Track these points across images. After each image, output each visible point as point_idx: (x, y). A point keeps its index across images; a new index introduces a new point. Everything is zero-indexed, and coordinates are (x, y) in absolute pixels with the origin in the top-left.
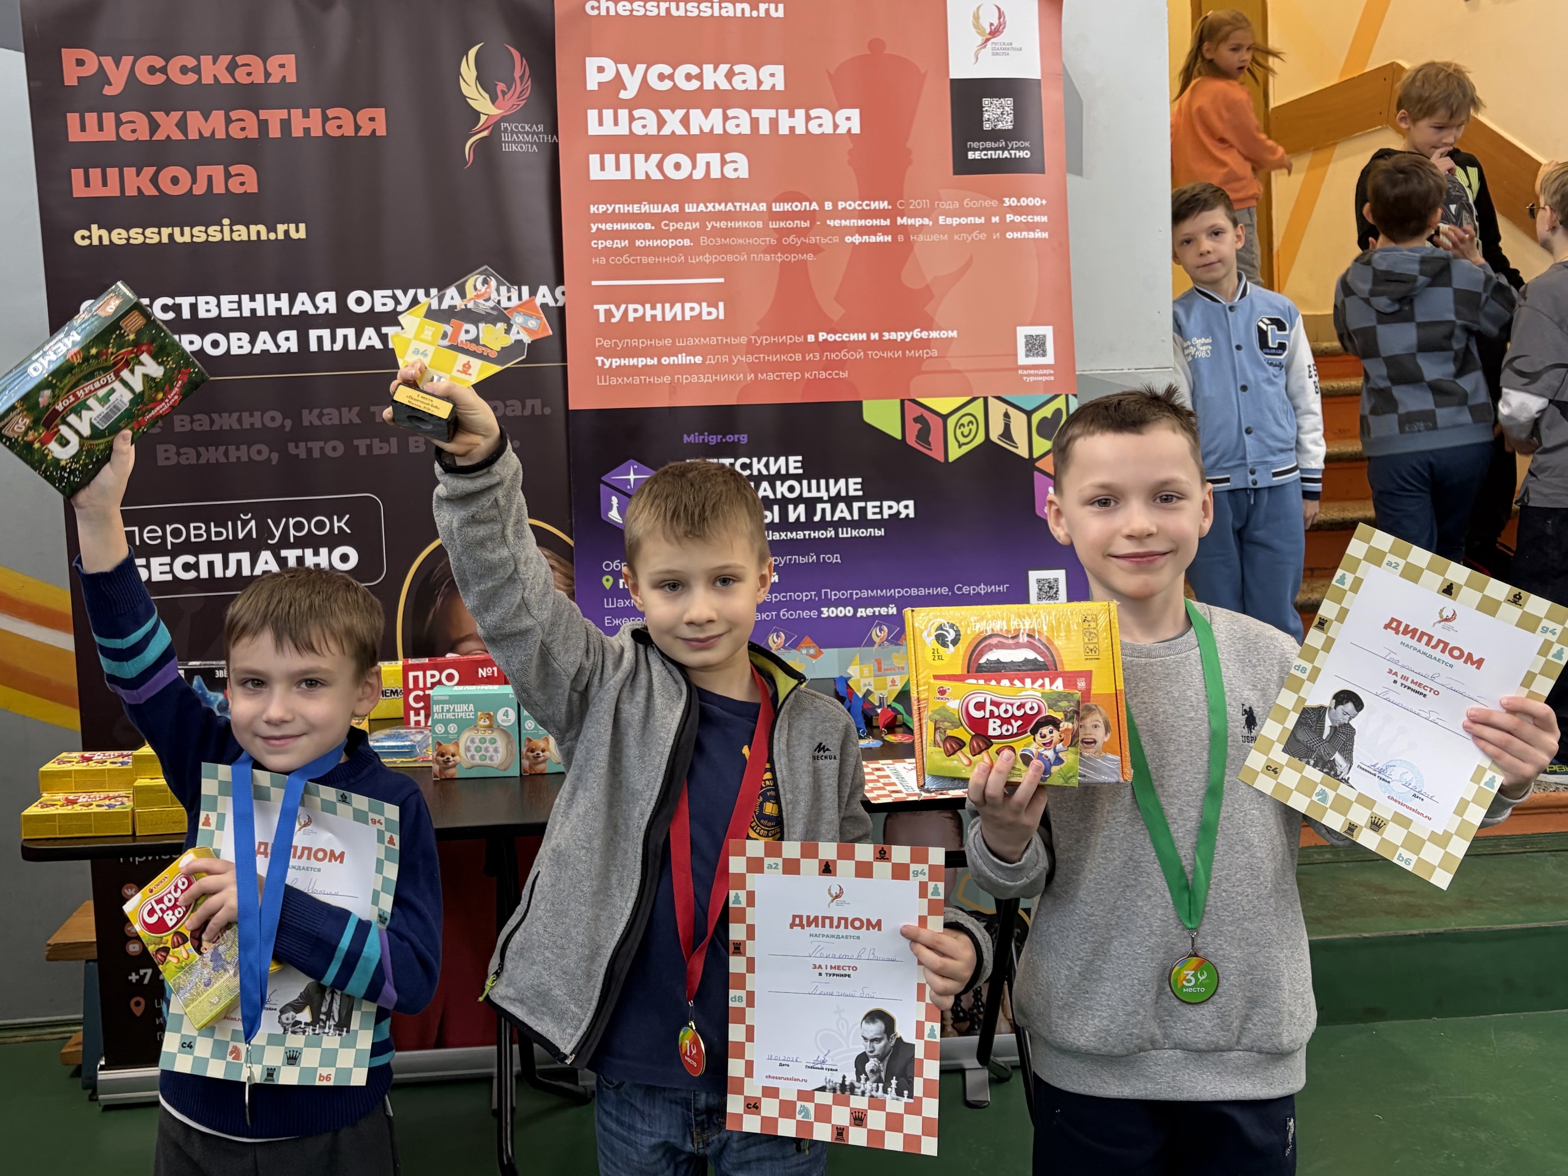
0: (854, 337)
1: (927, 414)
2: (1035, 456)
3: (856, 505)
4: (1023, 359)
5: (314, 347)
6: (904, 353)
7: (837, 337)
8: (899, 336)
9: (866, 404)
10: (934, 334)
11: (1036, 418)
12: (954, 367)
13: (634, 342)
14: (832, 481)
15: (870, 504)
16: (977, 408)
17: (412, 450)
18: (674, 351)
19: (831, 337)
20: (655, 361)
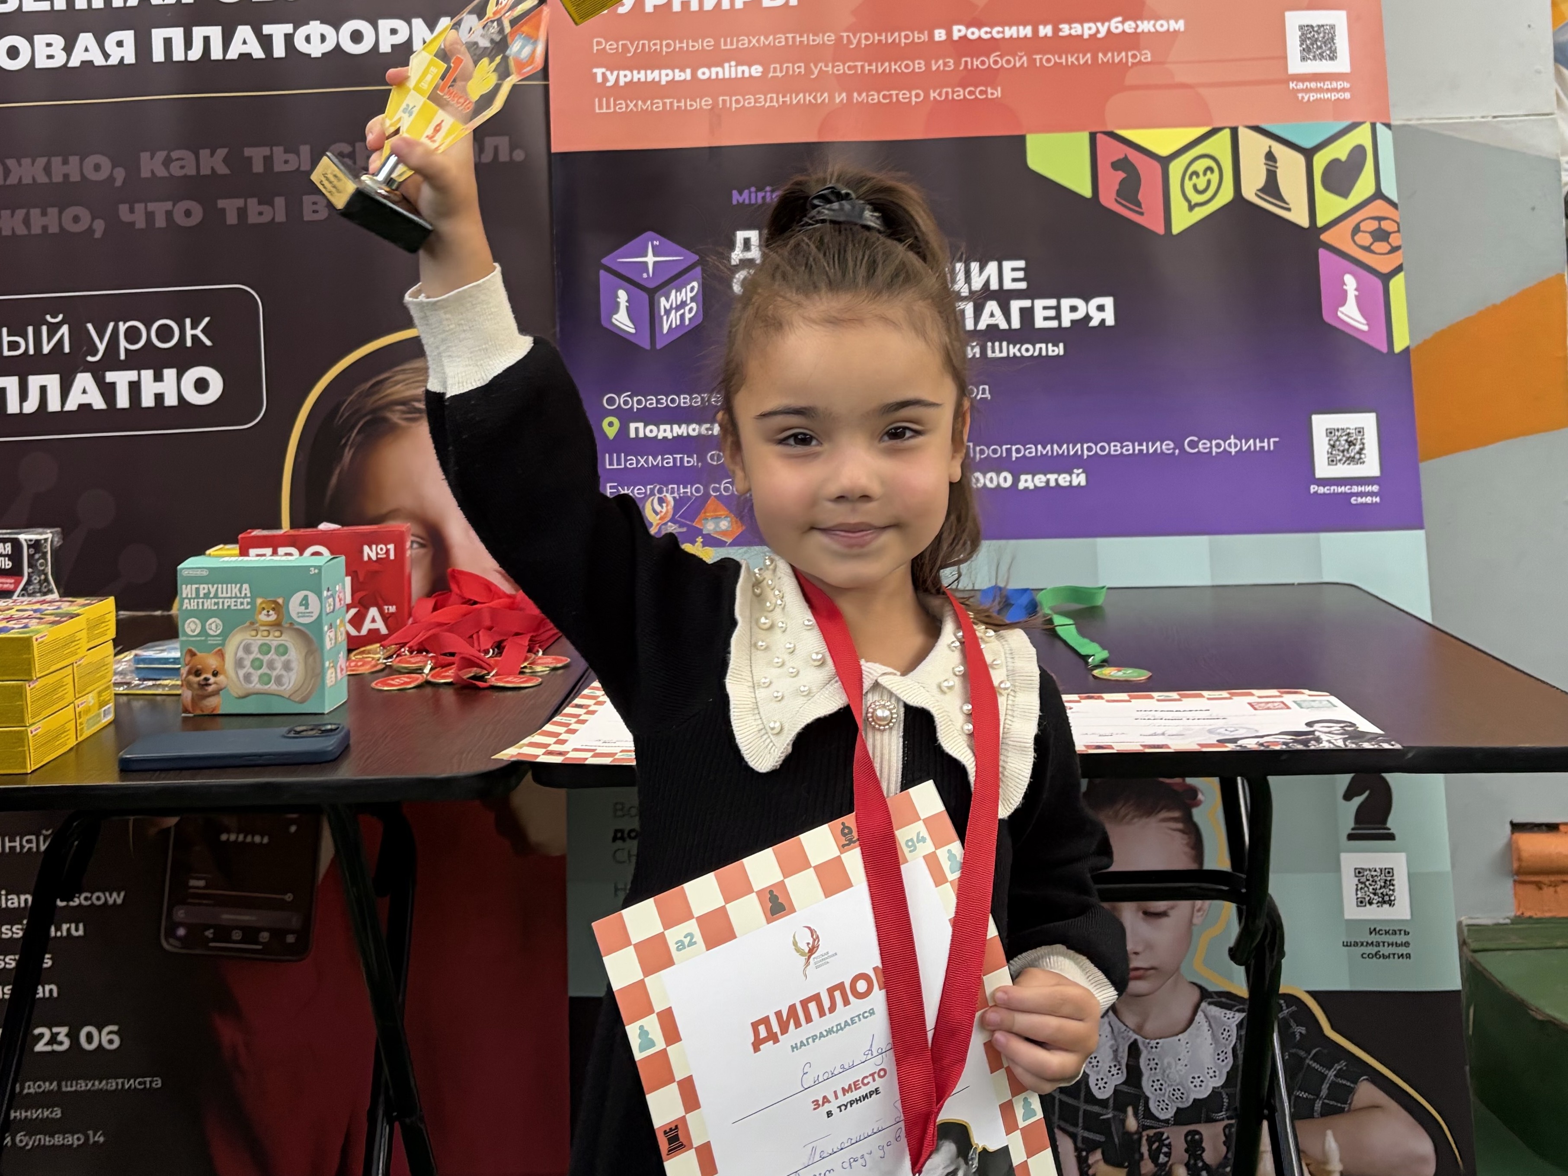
0: (1010, 32)
1: (1134, 157)
2: (1321, 222)
3: (1016, 306)
4: (1296, 65)
5: (158, 55)
6: (1095, 58)
7: (983, 33)
8: (1087, 29)
9: (1032, 141)
10: (1145, 26)
11: (1321, 161)
12: (1180, 78)
13: (654, 45)
14: (975, 266)
15: (1039, 304)
16: (1220, 145)
17: (308, 216)
18: (717, 59)
19: (973, 33)
20: (687, 75)
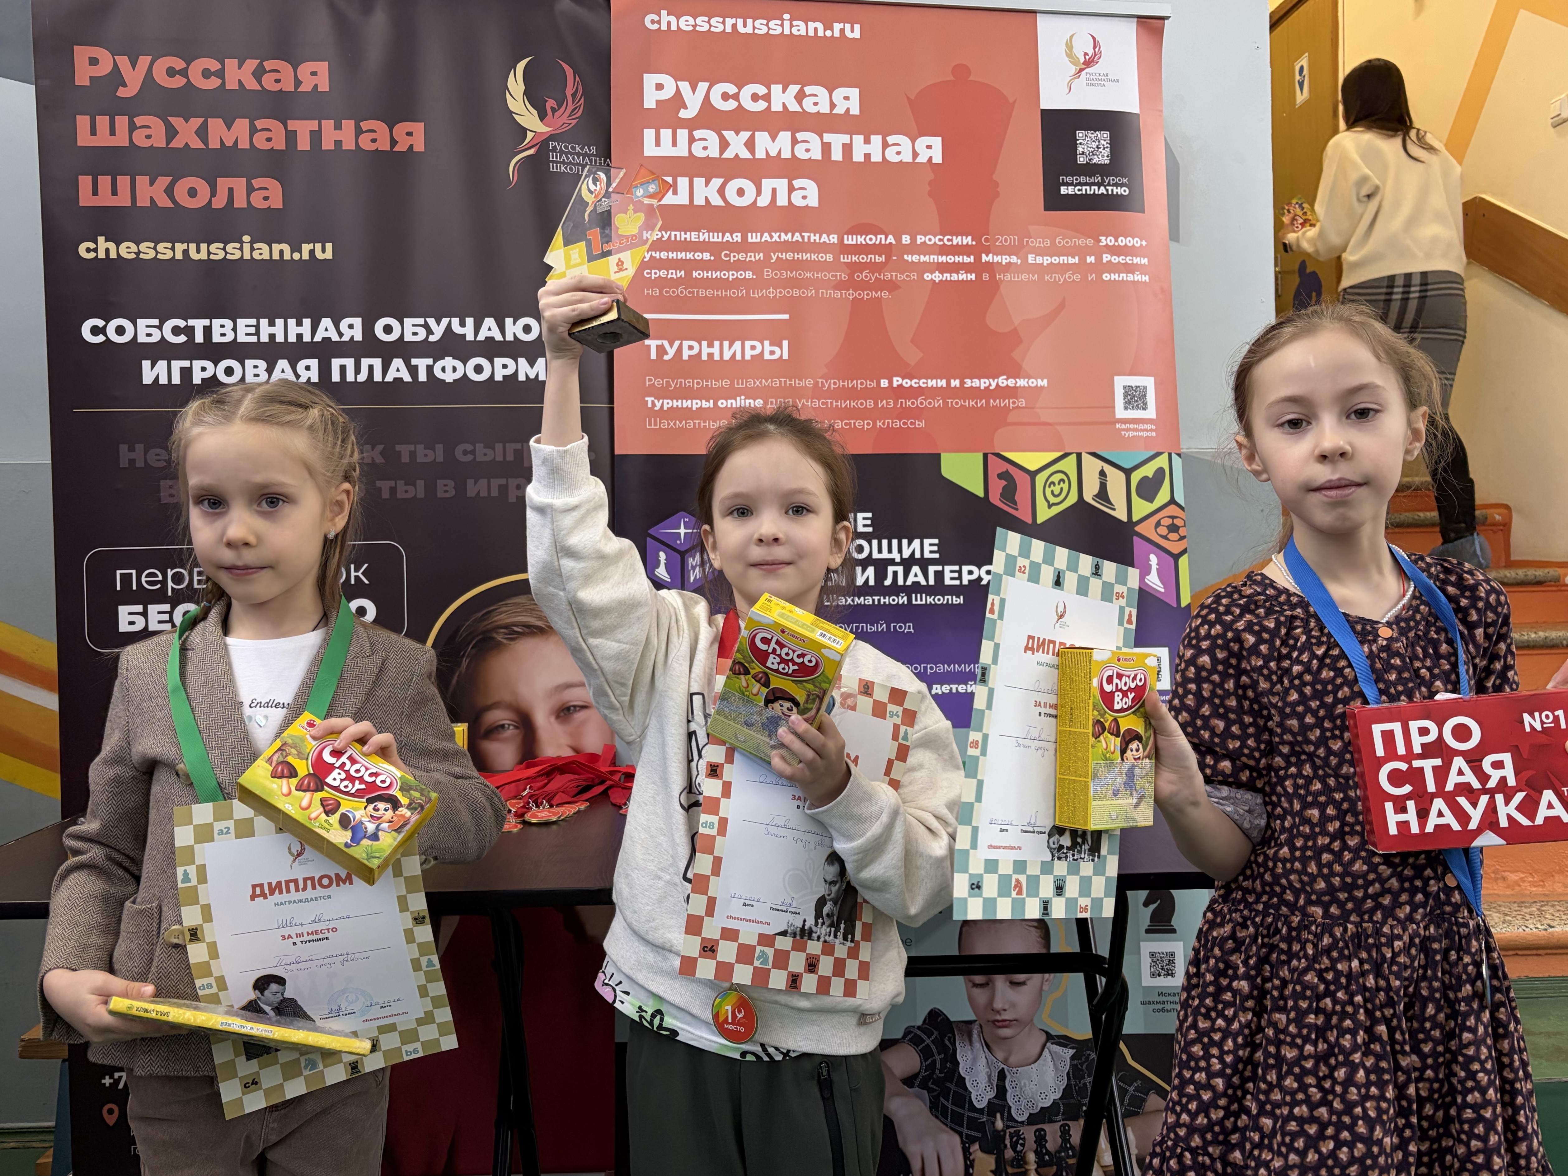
0: (932, 383)
1: (1012, 470)
2: (1135, 518)
3: (932, 569)
4: (1120, 412)
5: (336, 377)
6: (988, 402)
7: (913, 383)
8: (983, 383)
9: (944, 457)
10: (1022, 383)
11: (1136, 477)
12: (1044, 419)
13: (689, 383)
14: (905, 542)
15: (947, 569)
16: (1069, 464)
17: (440, 494)
18: (732, 394)
19: (907, 383)
20: (711, 404)
